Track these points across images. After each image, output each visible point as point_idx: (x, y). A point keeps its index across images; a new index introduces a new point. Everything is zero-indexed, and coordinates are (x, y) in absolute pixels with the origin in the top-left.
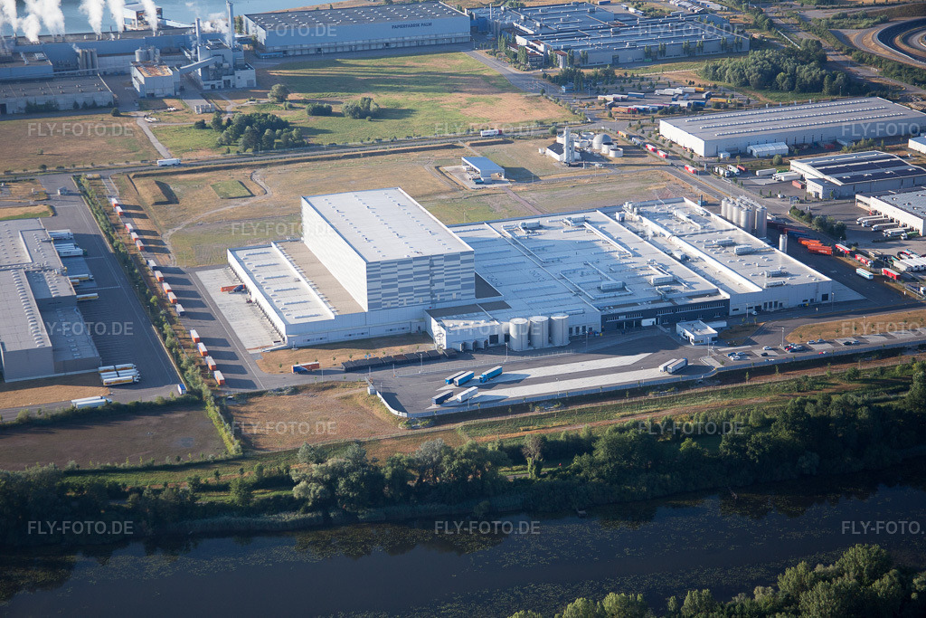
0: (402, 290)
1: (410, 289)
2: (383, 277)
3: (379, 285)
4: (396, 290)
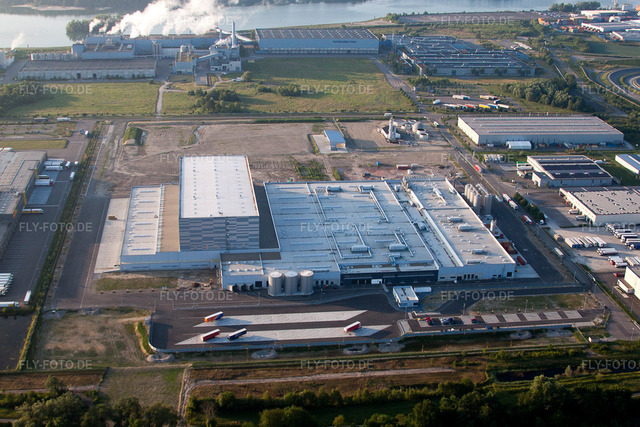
0: (204, 238)
1: (211, 238)
2: (192, 229)
3: (188, 234)
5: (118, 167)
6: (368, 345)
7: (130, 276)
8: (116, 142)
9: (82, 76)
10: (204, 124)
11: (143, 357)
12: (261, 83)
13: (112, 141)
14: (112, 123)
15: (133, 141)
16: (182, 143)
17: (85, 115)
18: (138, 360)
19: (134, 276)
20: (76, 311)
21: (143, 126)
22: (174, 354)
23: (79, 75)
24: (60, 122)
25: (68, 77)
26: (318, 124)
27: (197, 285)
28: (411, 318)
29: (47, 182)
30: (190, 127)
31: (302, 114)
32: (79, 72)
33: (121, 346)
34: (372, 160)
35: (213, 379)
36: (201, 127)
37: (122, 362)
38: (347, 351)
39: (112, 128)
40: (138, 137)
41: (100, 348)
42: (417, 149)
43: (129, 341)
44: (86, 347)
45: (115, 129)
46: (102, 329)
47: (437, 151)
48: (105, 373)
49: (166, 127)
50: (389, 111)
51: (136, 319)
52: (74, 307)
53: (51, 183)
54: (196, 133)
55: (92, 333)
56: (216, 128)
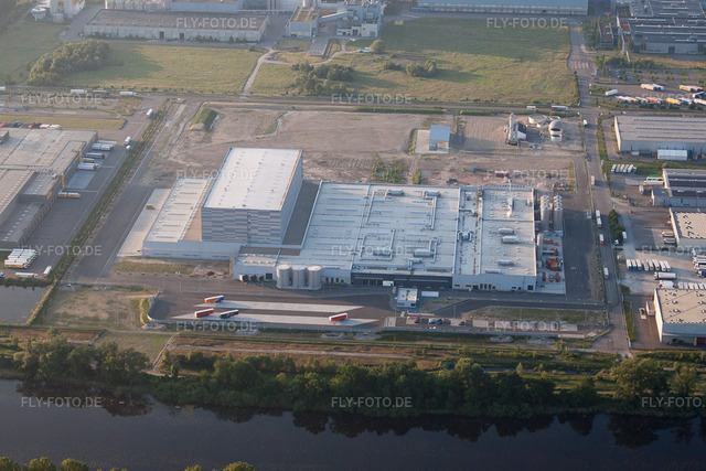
0: (226, 230)
1: (233, 230)
2: (213, 219)
3: (211, 224)
4: (222, 229)
5: (175, 155)
6: (346, 333)
7: (150, 262)
8: (182, 125)
9: (166, 35)
10: (294, 109)
11: (140, 325)
12: (394, 57)
13: (177, 125)
14: (184, 102)
15: (201, 125)
16: (257, 131)
17: (154, 89)
18: (134, 327)
19: (153, 262)
20: (90, 286)
21: (220, 107)
22: (167, 324)
23: (162, 34)
24: (123, 96)
25: (148, 36)
26: (434, 116)
27: (211, 274)
28: (402, 315)
29: (91, 166)
30: (276, 112)
31: (423, 103)
32: (162, 30)
33: (123, 316)
34: (470, 164)
35: (193, 344)
36: (290, 113)
37: (120, 327)
38: (324, 336)
39: (183, 107)
40: (209, 120)
41: (104, 316)
42: (537, 154)
43: (131, 313)
44: (91, 314)
45: (186, 109)
46: (110, 302)
47: (560, 157)
48: (102, 333)
49: (248, 110)
50: (536, 103)
51: (143, 296)
52: (89, 282)
53: (95, 167)
54: (280, 120)
55: (100, 304)
56: (307, 114)
